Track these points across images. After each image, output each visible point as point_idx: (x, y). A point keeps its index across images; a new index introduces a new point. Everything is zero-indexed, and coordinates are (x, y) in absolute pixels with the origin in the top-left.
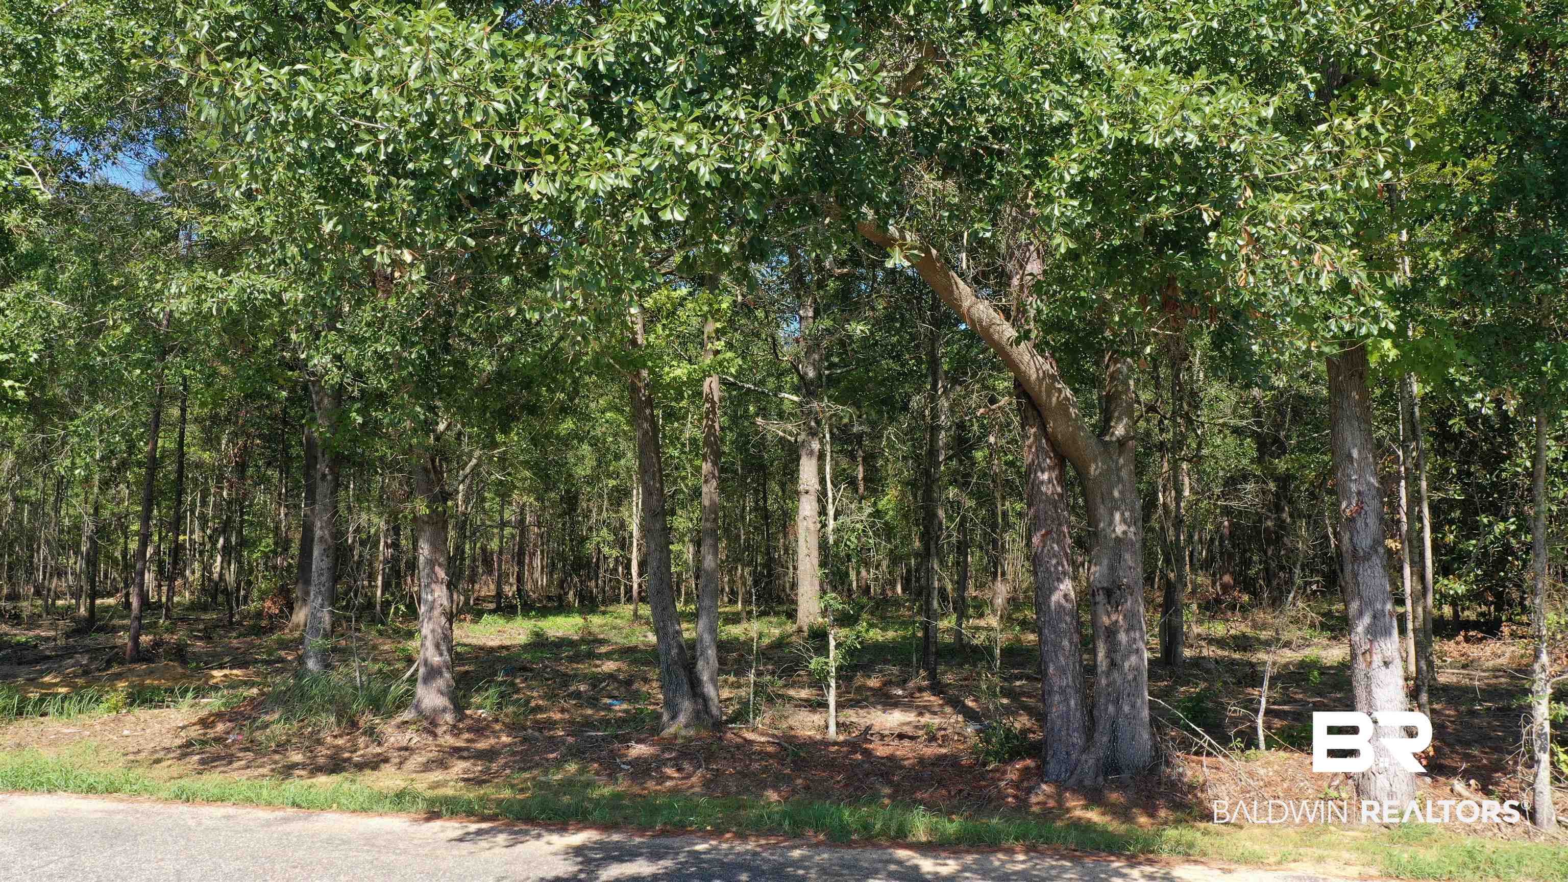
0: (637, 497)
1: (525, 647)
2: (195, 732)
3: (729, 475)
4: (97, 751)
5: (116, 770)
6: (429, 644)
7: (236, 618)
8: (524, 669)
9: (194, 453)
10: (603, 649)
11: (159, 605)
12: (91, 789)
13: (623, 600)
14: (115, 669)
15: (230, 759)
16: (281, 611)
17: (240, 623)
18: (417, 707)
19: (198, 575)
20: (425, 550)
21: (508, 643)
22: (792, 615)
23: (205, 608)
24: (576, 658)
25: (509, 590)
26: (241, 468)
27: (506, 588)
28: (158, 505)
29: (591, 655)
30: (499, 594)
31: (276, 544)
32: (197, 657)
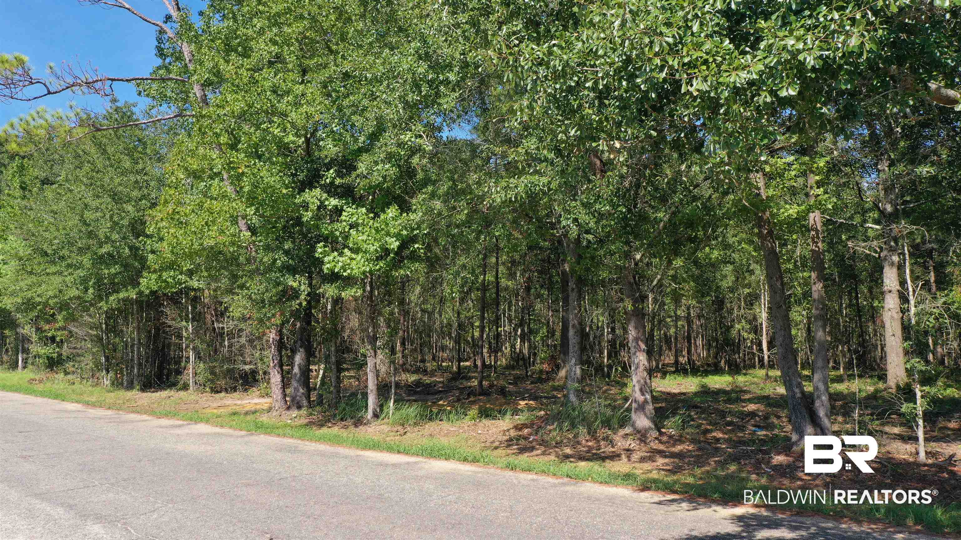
0: (765, 299)
1: (696, 394)
2: (513, 433)
3: (829, 282)
4: (467, 440)
5: (476, 451)
6: (637, 388)
7: (529, 373)
8: (695, 407)
9: (504, 282)
10: (747, 396)
11: (490, 366)
12: (465, 460)
13: (757, 366)
14: (472, 399)
15: (532, 449)
16: (553, 370)
17: (531, 376)
18: (633, 425)
19: (509, 349)
20: (632, 333)
21: (684, 391)
22: (883, 377)
23: (513, 368)
24: (729, 401)
25: (683, 360)
26: (528, 289)
27: (681, 359)
28: (487, 311)
29: (738, 400)
30: (677, 362)
31: (548, 332)
32: (511, 394)
